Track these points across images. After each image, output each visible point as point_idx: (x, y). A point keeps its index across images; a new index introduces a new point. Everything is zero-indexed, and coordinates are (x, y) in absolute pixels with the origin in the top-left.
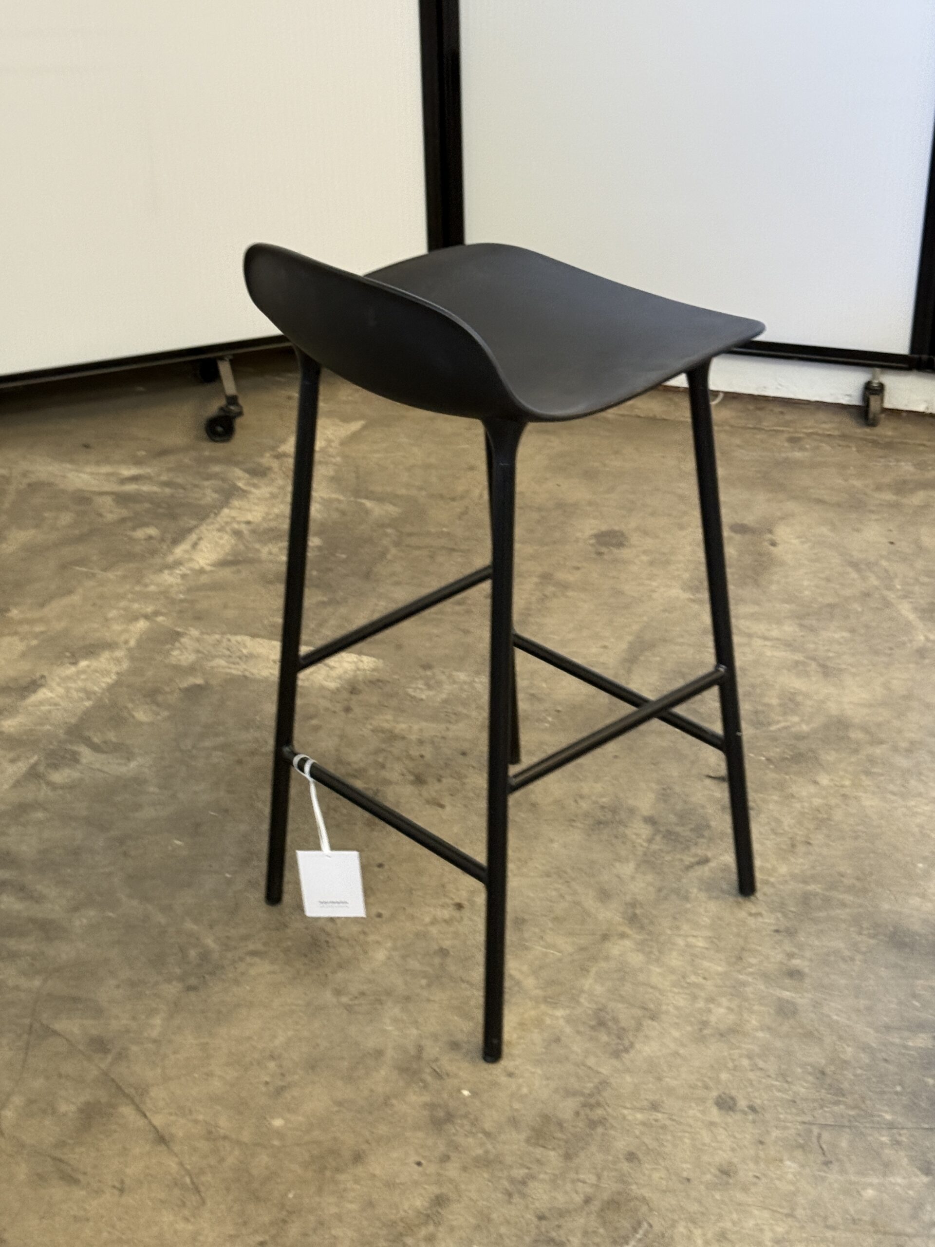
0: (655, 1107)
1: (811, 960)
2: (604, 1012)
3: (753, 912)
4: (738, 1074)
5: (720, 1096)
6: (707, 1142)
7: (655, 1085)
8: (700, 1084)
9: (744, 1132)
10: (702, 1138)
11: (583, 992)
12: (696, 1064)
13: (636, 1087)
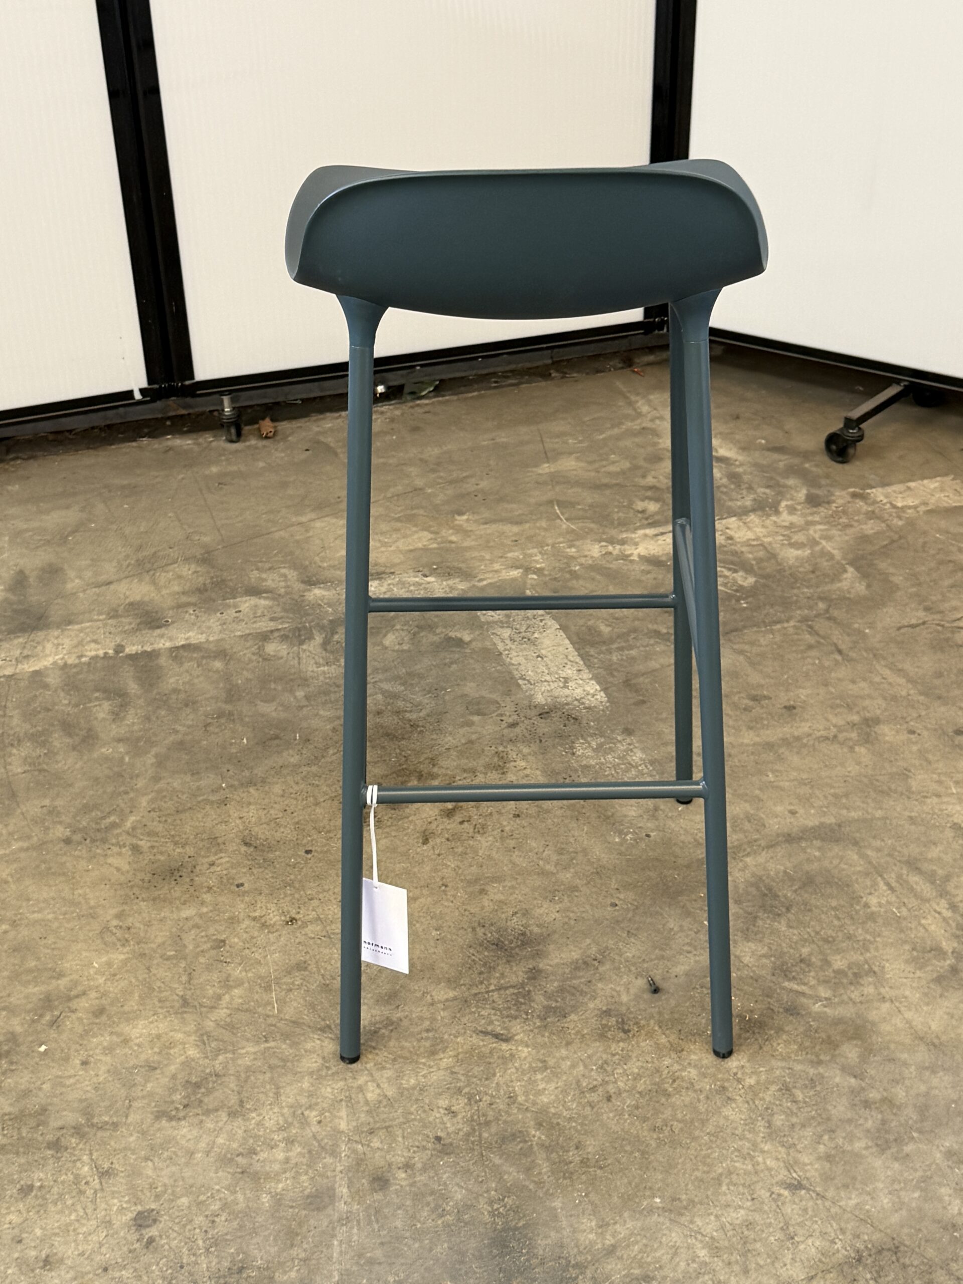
0: (105, 1174)
1: (412, 1185)
2: (214, 1079)
3: (453, 1109)
4: (194, 1208)
5: (153, 1210)
6: (80, 1231)
7: (135, 1160)
8: (159, 1189)
9: (113, 1250)
10: (84, 1225)
11: (234, 1052)
12: (187, 1173)
13: (125, 1149)
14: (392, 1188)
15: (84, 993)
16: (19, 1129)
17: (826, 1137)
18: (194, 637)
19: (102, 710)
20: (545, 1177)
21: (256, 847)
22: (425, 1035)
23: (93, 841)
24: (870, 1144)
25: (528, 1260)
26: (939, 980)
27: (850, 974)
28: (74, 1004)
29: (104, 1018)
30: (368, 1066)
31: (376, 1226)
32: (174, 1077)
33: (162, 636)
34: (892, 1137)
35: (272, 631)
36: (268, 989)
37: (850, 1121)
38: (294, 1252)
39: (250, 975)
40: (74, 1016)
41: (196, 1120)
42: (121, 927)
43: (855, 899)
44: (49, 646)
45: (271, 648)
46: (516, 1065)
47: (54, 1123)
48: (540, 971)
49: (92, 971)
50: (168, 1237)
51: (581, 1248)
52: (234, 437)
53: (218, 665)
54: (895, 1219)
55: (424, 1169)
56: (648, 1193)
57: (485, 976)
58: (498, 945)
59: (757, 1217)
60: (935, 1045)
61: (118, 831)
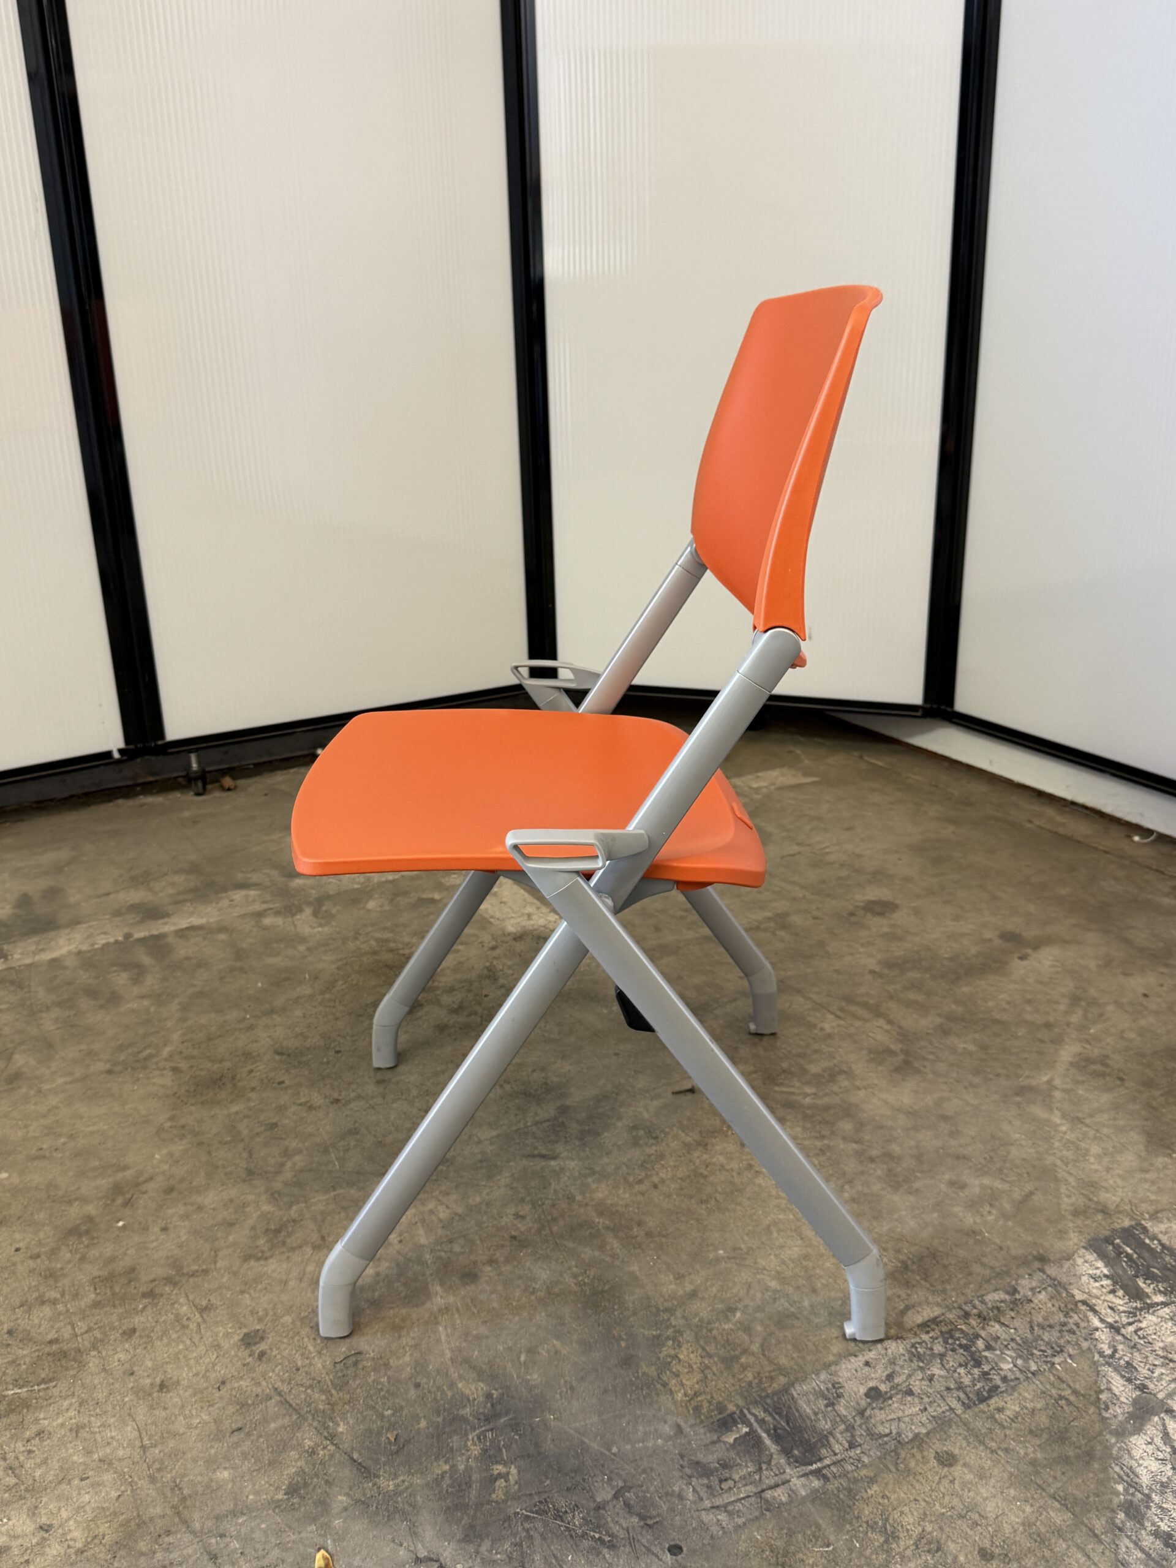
2: (293, 1224)
3: (521, 1213)
4: (298, 1323)
5: (258, 1330)
6: (190, 1357)
7: (232, 1294)
8: (260, 1313)
9: (226, 1367)
10: (193, 1351)
11: (306, 1202)
12: (284, 1298)
13: (220, 1288)
14: (483, 1279)
15: (151, 1178)
16: (111, 1287)
17: (846, 1187)
18: (196, 921)
19: (121, 979)
20: (618, 1251)
21: (289, 1055)
22: (479, 1165)
23: (134, 1069)
24: (884, 1186)
25: (622, 1313)
26: (898, 1070)
27: (826, 1075)
28: (144, 1187)
29: (174, 1195)
30: (434, 1194)
31: (476, 1312)
32: (253, 1228)
33: (166, 923)
34: (901, 1179)
35: (265, 910)
36: (326, 1152)
37: (862, 1173)
38: (404, 1341)
39: (307, 1144)
40: (146, 1196)
41: (283, 1257)
42: (175, 1127)
43: (811, 1026)
44: (61, 941)
45: (267, 921)
46: (568, 1174)
47: (144, 1278)
48: (568, 1107)
49: (155, 1162)
50: (279, 1349)
51: (666, 1297)
52: (201, 790)
53: (222, 936)
54: (924, 1234)
55: (507, 1261)
56: (711, 1248)
57: (521, 1116)
58: (526, 1094)
59: (810, 1251)
60: (912, 1114)
61: (155, 1060)
